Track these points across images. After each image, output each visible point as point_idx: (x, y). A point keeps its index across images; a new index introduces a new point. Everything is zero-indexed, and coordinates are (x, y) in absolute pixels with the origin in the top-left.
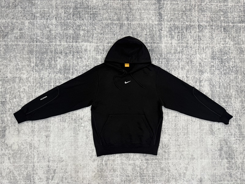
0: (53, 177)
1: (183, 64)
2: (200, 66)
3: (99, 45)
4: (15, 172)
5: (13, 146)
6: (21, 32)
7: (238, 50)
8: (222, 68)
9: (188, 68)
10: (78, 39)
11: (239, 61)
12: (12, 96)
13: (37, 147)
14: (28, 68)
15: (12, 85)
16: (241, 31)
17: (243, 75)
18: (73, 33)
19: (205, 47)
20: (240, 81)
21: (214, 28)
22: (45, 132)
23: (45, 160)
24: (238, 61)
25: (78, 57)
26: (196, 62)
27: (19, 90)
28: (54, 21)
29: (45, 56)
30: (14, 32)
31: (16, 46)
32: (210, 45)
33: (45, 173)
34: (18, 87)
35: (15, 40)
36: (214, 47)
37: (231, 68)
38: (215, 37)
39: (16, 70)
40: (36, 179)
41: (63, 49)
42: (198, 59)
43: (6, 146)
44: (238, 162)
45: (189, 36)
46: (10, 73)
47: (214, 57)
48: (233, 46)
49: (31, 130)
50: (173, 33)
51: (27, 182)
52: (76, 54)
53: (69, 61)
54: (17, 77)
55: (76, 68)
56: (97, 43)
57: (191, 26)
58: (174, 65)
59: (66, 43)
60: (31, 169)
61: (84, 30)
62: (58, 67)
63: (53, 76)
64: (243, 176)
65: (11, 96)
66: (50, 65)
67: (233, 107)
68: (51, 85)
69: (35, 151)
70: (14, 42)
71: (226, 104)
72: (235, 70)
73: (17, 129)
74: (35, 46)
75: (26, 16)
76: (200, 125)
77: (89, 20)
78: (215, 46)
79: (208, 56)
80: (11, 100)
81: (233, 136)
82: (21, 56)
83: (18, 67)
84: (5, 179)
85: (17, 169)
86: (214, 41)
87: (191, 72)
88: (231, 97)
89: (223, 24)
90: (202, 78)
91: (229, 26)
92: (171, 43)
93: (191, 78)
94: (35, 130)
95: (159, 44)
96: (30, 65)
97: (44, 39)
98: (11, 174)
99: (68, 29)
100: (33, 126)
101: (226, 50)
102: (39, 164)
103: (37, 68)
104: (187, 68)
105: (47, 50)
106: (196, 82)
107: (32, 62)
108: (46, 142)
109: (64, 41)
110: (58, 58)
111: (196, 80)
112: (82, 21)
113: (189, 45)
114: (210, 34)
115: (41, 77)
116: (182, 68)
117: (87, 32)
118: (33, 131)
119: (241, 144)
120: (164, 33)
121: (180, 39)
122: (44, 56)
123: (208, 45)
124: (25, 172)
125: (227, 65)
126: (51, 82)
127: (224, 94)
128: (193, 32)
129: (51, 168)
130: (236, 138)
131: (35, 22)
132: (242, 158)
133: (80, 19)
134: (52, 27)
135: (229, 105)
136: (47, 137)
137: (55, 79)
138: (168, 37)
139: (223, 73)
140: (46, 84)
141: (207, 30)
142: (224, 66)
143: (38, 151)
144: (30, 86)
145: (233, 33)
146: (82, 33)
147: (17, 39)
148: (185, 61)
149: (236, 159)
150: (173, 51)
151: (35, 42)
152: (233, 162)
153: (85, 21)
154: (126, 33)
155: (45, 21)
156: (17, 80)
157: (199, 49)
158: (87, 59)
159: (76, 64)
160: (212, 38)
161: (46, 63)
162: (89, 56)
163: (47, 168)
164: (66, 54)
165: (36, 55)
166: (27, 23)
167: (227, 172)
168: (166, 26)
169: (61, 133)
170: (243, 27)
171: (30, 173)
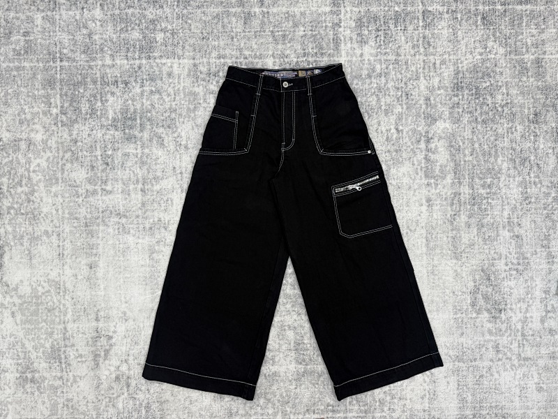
0: (107, 352)
1: (388, 100)
2: (427, 104)
3: (197, 62)
4: (27, 343)
5: (21, 287)
6: (27, 38)
7: (515, 67)
8: (478, 108)
9: (400, 110)
10: (152, 50)
11: (518, 92)
12: (13, 180)
13: (71, 288)
14: (45, 119)
15: (13, 157)
16: (522, 22)
17: (527, 124)
18: (141, 37)
19: (438, 62)
20: (519, 138)
21: (459, 16)
22: (86, 258)
23: (90, 317)
24: (515, 92)
25: (154, 89)
26: (417, 96)
27: (27, 167)
28: (98, 13)
29: (82, 91)
30: (11, 39)
31: (17, 71)
32: (451, 57)
33: (90, 343)
34: (24, 161)
35: (15, 57)
36: (459, 61)
37: (500, 109)
38: (463, 39)
39: (20, 123)
40: (72, 357)
41: (119, 75)
42: (422, 88)
43: (6, 288)
44: (514, 319)
45: (403, 38)
46: (8, 130)
47: (460, 84)
48: (503, 57)
49: (58, 253)
50: (366, 32)
51: (53, 363)
52: (148, 83)
53: (133, 101)
54: (21, 140)
55: (149, 114)
56: (194, 59)
57: (407, 14)
58: (367, 104)
59: (126, 61)
60: (60, 336)
61: (164, 30)
62: (111, 114)
63: (100, 135)
64: (526, 349)
65: (11, 181)
66: (93, 112)
67: (502, 198)
68: (97, 154)
69: (67, 297)
70: (14, 62)
71: (488, 191)
72: (509, 112)
73: (27, 252)
74: (58, 69)
75: (36, 4)
76: (426, 238)
77: (175, 7)
78: (463, 59)
79: (446, 82)
80: (12, 190)
81: (503, 261)
82: (28, 92)
83: (23, 116)
84: (7, 357)
85: (31, 337)
86: (459, 46)
87: (406, 119)
88: (499, 175)
89: (481, 7)
90: (433, 132)
91: (494, 11)
92: (362, 55)
93: (407, 132)
94: (65, 253)
95: (333, 56)
96: (49, 111)
97: (78, 54)
98: (18, 347)
99: (129, 29)
100: (61, 244)
101: (487, 67)
102: (76, 325)
103: (64, 118)
104: (398, 109)
105: (84, 78)
106: (419, 141)
107: (53, 105)
108: (89, 279)
109: (121, 58)
110: (109, 96)
111: (418, 136)
112: (158, 10)
113: (403, 57)
114: (451, 30)
115: (74, 137)
116: (386, 112)
117: (172, 34)
118: (61, 256)
119: (522, 279)
120: (345, 32)
121: (381, 45)
122: (79, 92)
123: (445, 57)
124: (48, 342)
125: (489, 102)
126: (96, 148)
127: (482, 168)
128: (410, 28)
129: (103, 333)
130: (510, 266)
131: (57, 17)
132: (523, 311)
133: (154, 6)
134: (94, 25)
135: (495, 194)
136: (91, 268)
137: (105, 141)
138: (354, 41)
139: (479, 120)
140: (85, 153)
141: (443, 23)
142: (483, 103)
143: (73, 299)
144: (51, 158)
145: (503, 27)
146: (160, 37)
147: (19, 54)
148: (393, 95)
149: (510, 312)
150: (365, 72)
151: (58, 60)
152: (503, 319)
153: (167, 10)
154: (258, 34)
155: (78, 13)
156: (23, 145)
157: (426, 66)
158: (173, 96)
159: (150, 107)
160: (454, 40)
161: (85, 107)
162: (176, 88)
163: (95, 334)
164: (126, 84)
165: (61, 89)
166: (40, 19)
167: (488, 341)
168: (348, 15)
169: (122, 259)
170: (528, 12)
171: (58, 344)
